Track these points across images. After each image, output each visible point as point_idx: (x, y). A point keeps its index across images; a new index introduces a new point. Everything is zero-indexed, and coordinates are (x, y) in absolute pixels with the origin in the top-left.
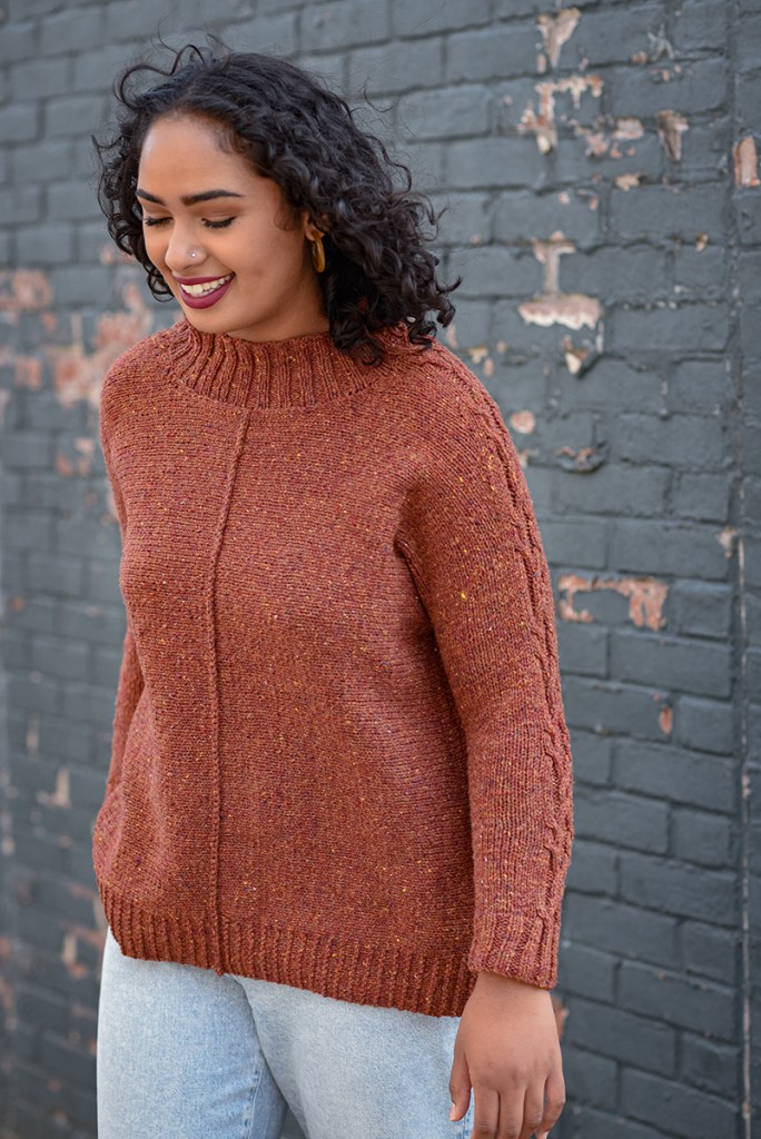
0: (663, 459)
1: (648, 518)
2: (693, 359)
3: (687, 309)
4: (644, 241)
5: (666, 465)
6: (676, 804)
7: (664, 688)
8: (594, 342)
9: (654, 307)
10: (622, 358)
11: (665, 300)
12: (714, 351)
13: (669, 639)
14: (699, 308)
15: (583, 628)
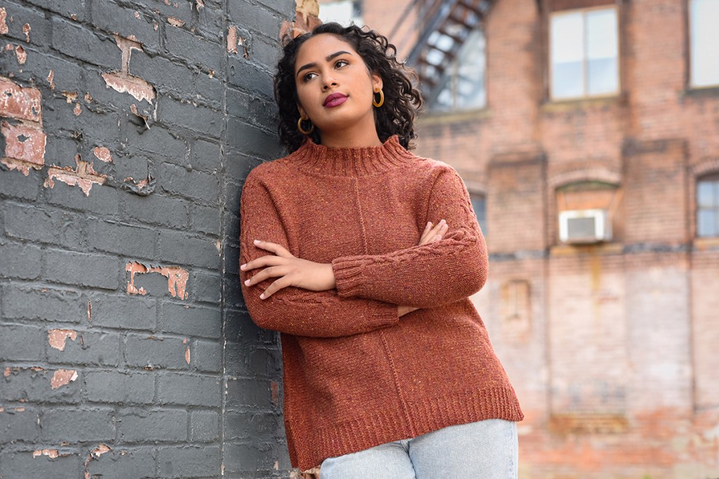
0: (187, 195)
1: (178, 229)
2: (204, 139)
3: (202, 109)
4: (182, 61)
5: (187, 199)
6: (191, 407)
7: (187, 336)
8: (151, 112)
9: (185, 103)
10: (167, 128)
11: (191, 100)
12: (215, 138)
13: (190, 304)
14: (208, 111)
15: (140, 298)
